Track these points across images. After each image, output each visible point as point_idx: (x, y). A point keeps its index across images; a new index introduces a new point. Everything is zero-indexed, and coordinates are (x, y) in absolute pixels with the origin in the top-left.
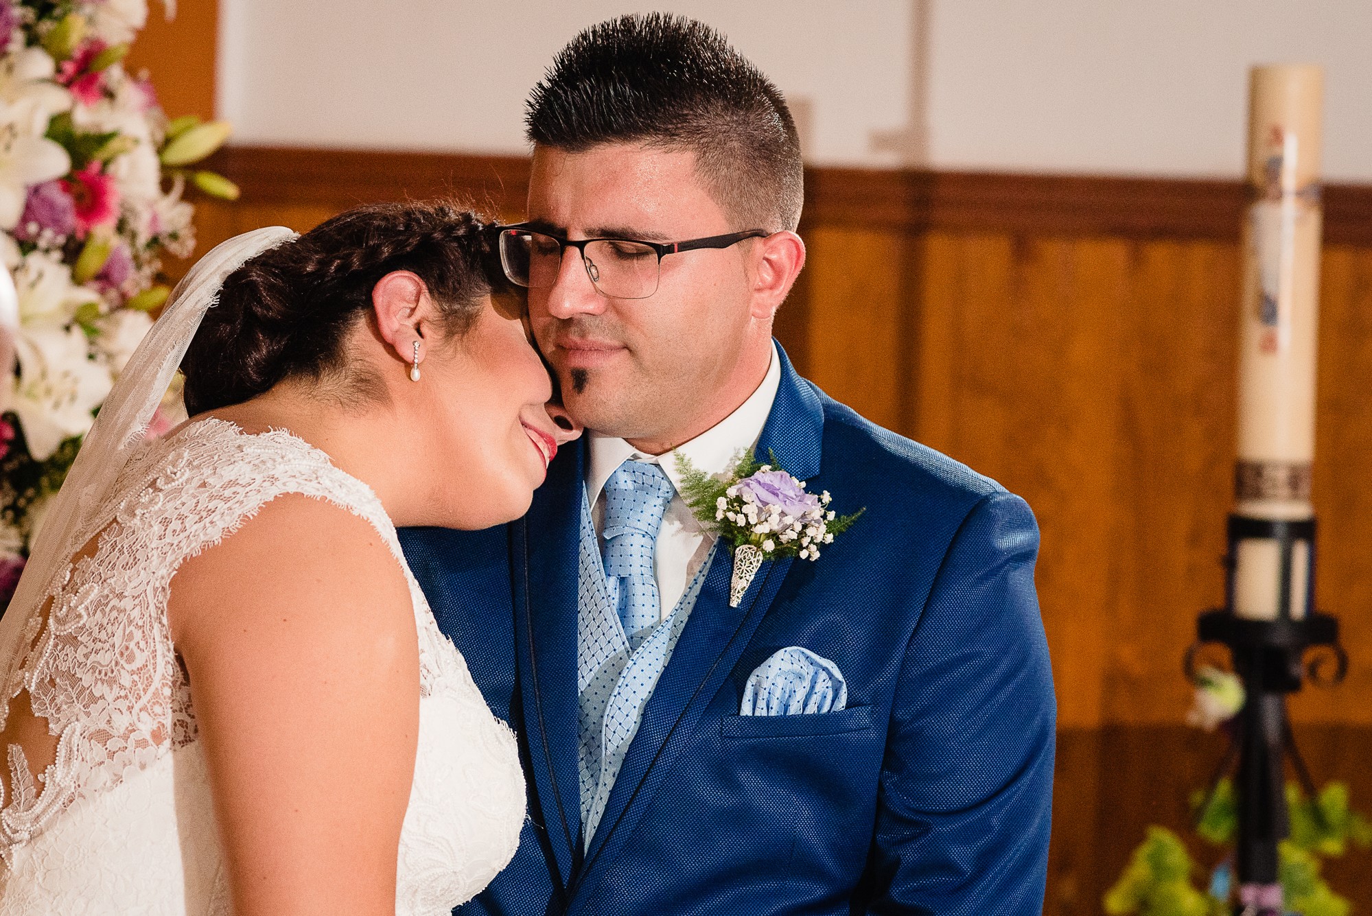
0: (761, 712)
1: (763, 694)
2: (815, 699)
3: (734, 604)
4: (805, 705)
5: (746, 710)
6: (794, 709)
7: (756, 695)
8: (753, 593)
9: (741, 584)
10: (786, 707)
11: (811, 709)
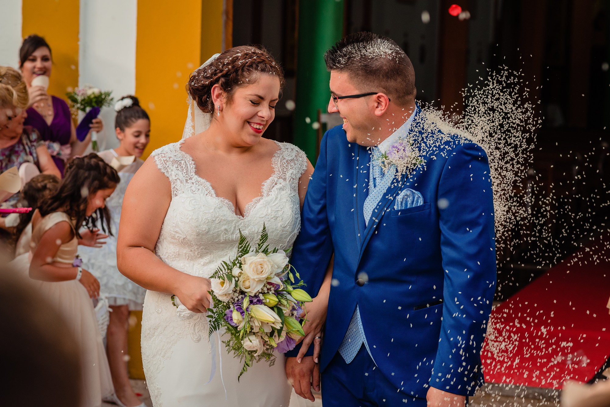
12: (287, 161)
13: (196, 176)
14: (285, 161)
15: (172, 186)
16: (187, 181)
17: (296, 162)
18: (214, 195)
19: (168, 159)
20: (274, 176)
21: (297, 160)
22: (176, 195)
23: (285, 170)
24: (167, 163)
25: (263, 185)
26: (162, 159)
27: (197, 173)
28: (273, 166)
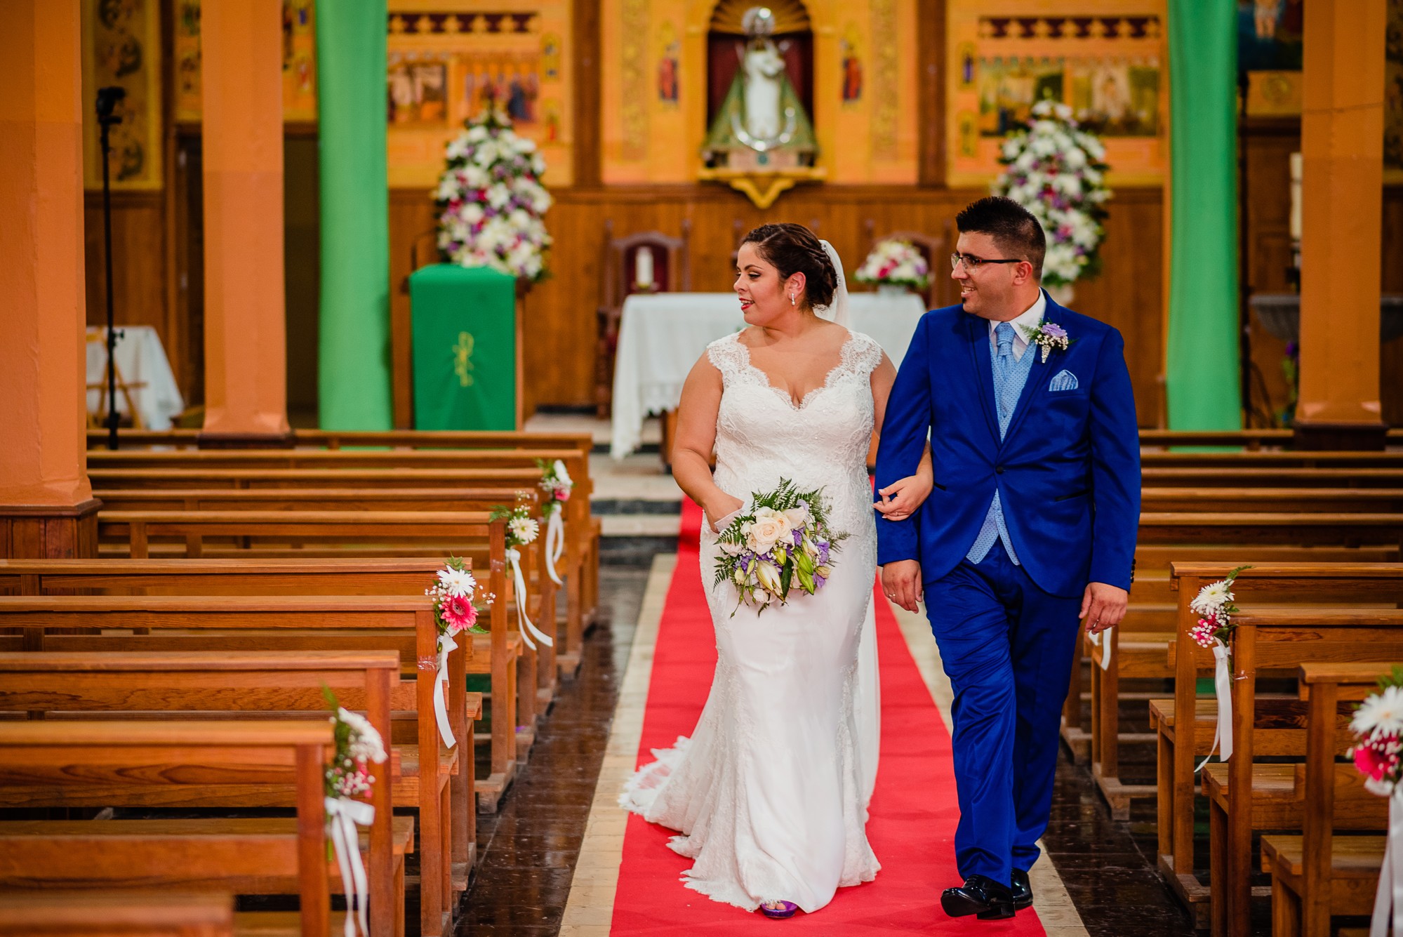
0: (1055, 390)
1: (1056, 384)
2: (1069, 386)
3: (1044, 362)
4: (1066, 388)
5: (1050, 390)
6: (1063, 389)
7: (1054, 385)
8: (1048, 359)
9: (1044, 357)
10: (1060, 388)
11: (1068, 389)
12: (857, 353)
13: (750, 366)
14: (854, 352)
15: (724, 377)
16: (739, 371)
17: (867, 355)
18: (767, 385)
19: (721, 352)
20: (842, 366)
21: (869, 354)
22: (728, 386)
23: (854, 362)
24: (720, 357)
25: (828, 376)
26: (715, 353)
27: (751, 363)
28: (842, 355)
